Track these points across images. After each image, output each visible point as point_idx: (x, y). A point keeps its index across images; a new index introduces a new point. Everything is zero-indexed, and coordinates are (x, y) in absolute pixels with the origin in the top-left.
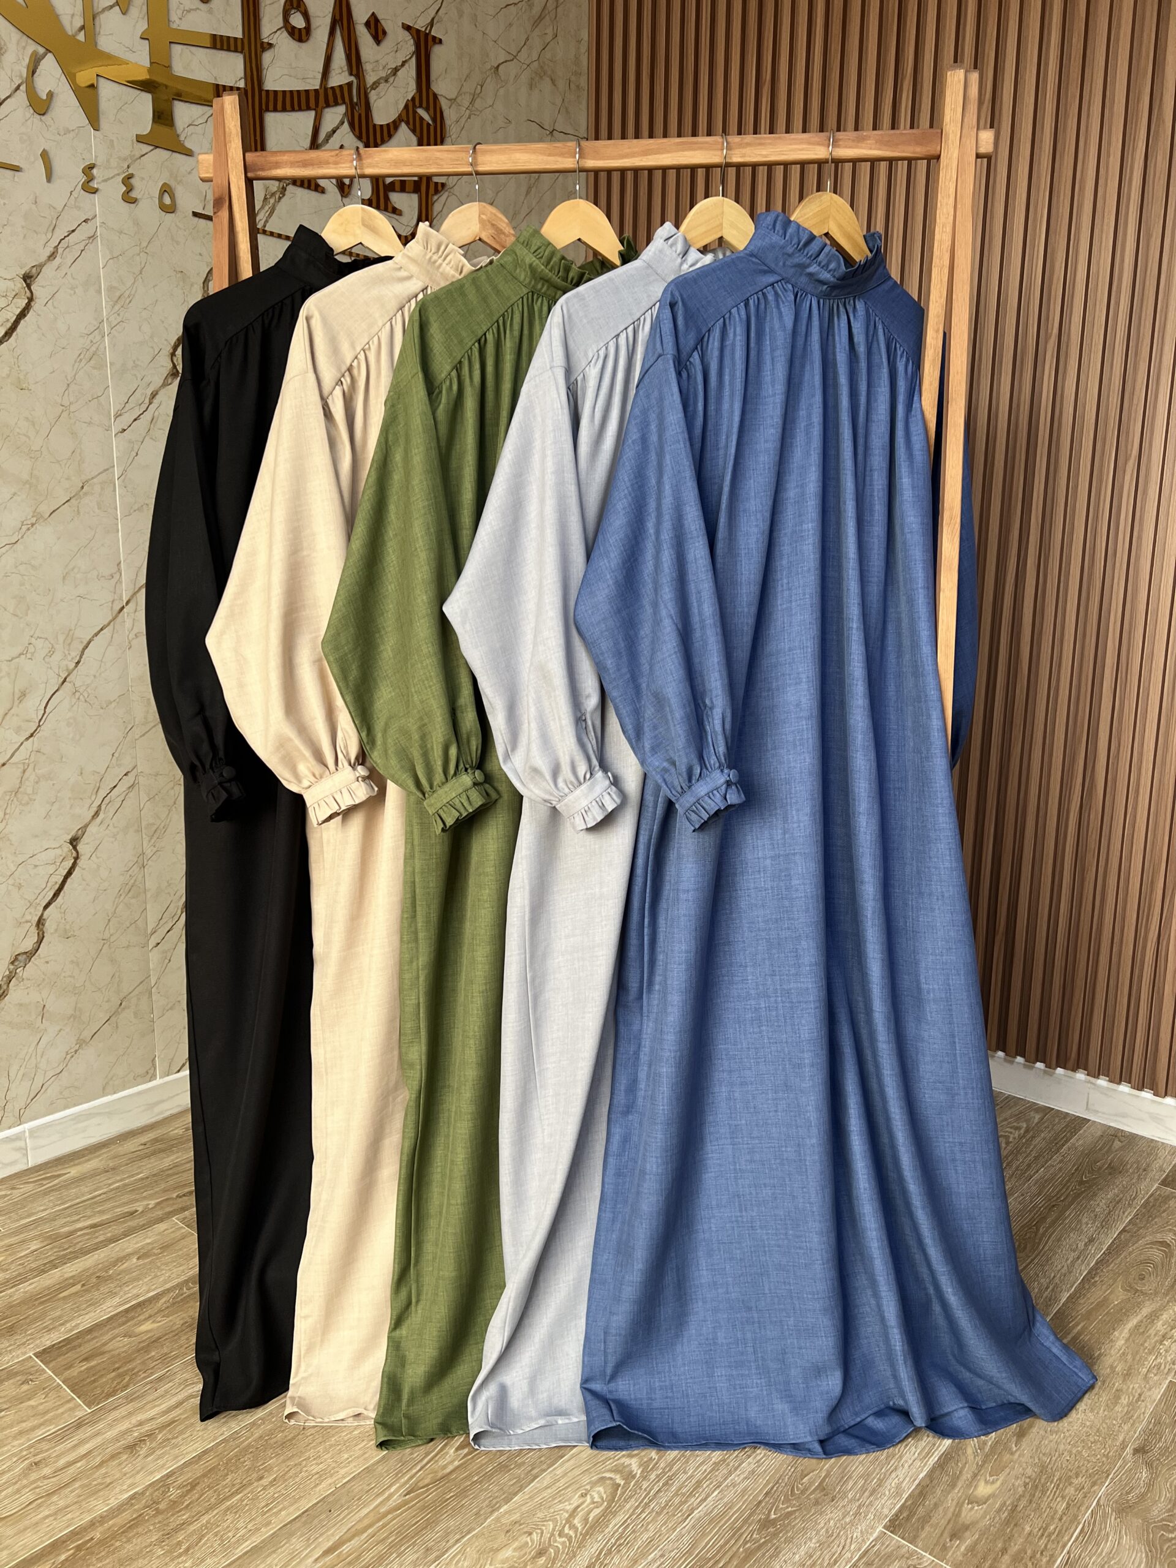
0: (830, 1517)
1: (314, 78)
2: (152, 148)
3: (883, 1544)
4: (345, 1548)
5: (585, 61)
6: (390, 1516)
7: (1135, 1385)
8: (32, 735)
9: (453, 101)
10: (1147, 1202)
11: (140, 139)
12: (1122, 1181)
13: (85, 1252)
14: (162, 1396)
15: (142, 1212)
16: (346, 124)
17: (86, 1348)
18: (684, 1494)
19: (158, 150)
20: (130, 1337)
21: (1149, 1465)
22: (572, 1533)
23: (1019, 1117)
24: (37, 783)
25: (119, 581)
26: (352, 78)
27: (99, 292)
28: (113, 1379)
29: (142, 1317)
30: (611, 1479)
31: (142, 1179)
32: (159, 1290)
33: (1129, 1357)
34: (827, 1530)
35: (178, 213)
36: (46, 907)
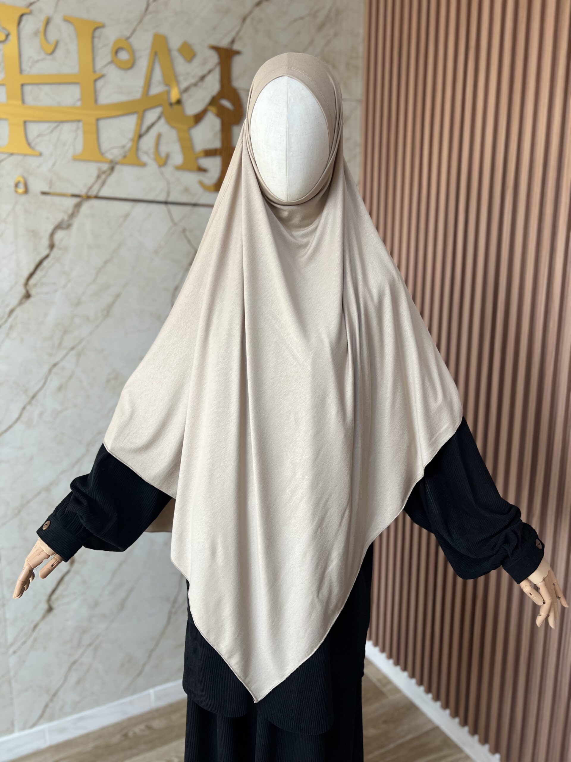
1: (138, 92)
19: (14, 156)
35: (30, 194)
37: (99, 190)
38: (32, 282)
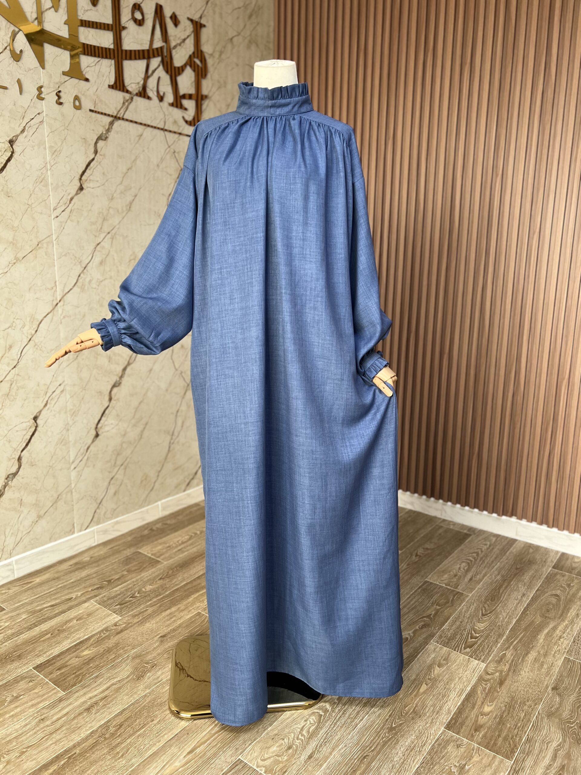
0: (420, 725)
1: (146, 44)
2: (69, 78)
3: (445, 735)
4: (198, 750)
5: (272, 36)
6: (216, 735)
7: (550, 659)
8: (15, 367)
9: (211, 55)
10: (547, 576)
11: (64, 73)
12: (535, 567)
13: (50, 618)
14: (99, 685)
15: (75, 598)
16: (161, 67)
17: (58, 664)
18: (352, 718)
19: (73, 79)
20: (79, 658)
21: (559, 695)
22: (303, 738)
23: (486, 539)
24: (17, 390)
25: (56, 291)
26: (164, 44)
27: (45, 149)
28: (74, 678)
29: (83, 648)
30: (318, 712)
31: (73, 582)
32: (90, 635)
33: (546, 647)
34: (419, 731)
35: (83, 110)
36: (22, 451)
37: (124, 114)
38: (84, 178)
